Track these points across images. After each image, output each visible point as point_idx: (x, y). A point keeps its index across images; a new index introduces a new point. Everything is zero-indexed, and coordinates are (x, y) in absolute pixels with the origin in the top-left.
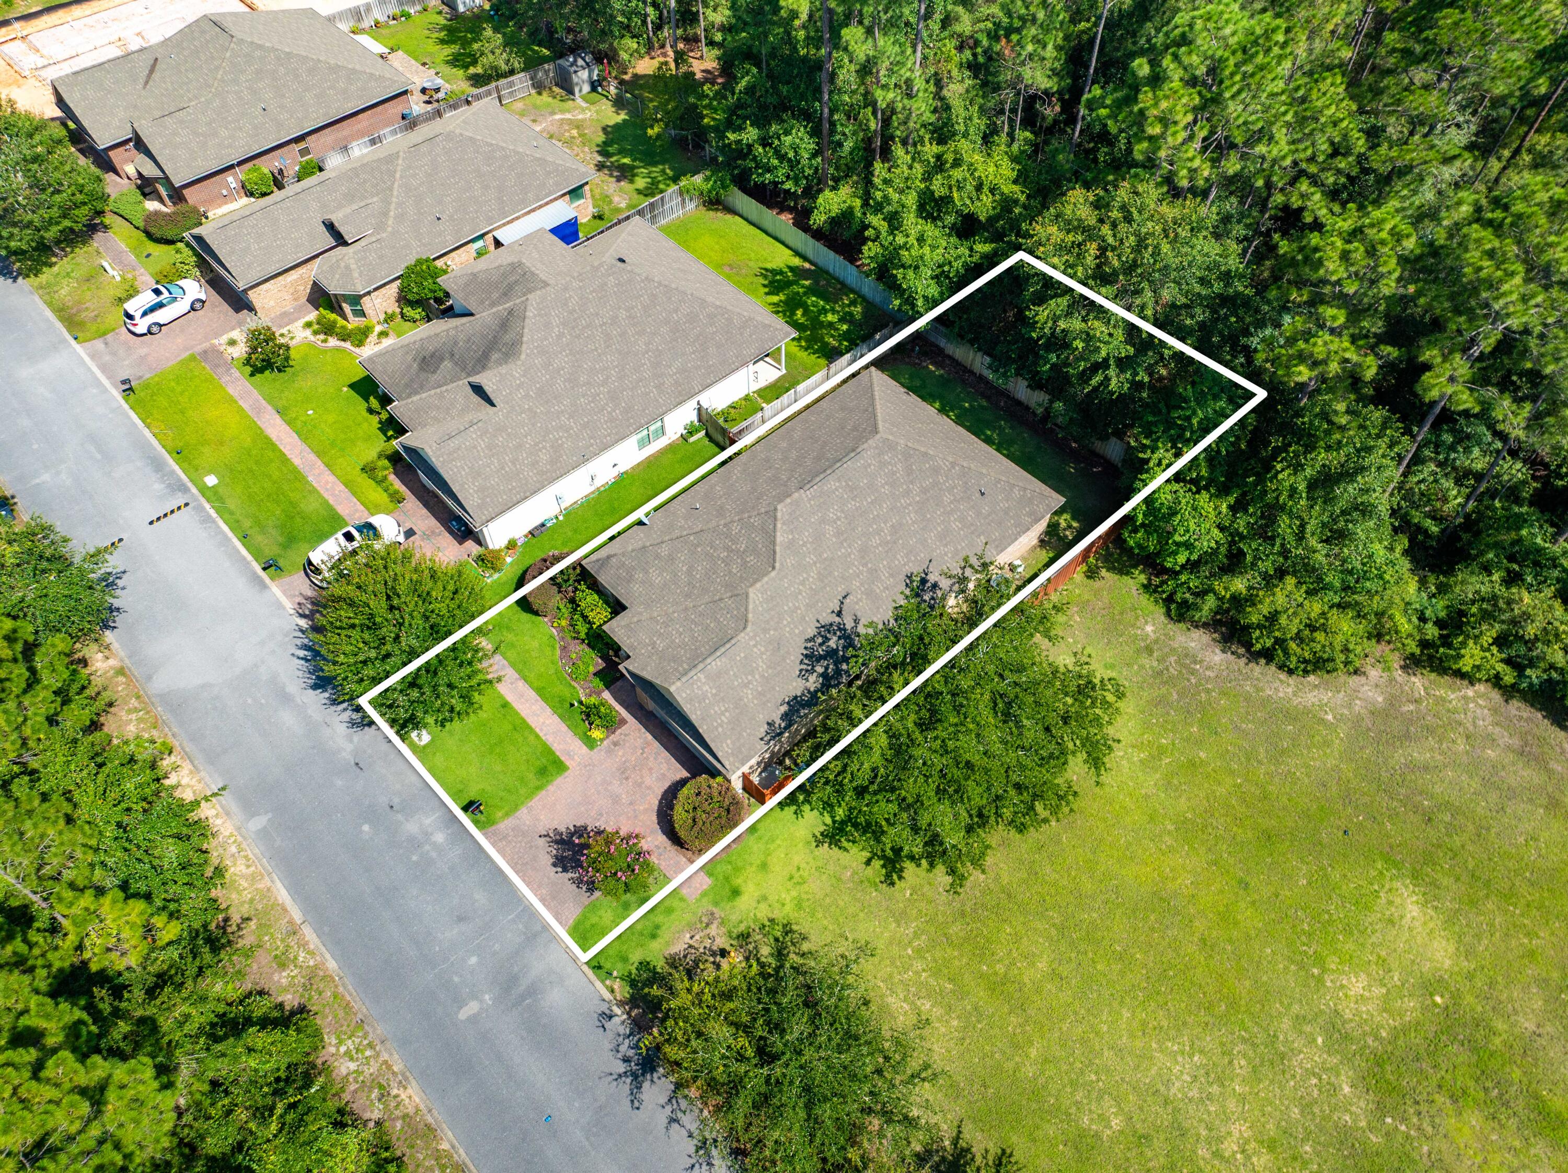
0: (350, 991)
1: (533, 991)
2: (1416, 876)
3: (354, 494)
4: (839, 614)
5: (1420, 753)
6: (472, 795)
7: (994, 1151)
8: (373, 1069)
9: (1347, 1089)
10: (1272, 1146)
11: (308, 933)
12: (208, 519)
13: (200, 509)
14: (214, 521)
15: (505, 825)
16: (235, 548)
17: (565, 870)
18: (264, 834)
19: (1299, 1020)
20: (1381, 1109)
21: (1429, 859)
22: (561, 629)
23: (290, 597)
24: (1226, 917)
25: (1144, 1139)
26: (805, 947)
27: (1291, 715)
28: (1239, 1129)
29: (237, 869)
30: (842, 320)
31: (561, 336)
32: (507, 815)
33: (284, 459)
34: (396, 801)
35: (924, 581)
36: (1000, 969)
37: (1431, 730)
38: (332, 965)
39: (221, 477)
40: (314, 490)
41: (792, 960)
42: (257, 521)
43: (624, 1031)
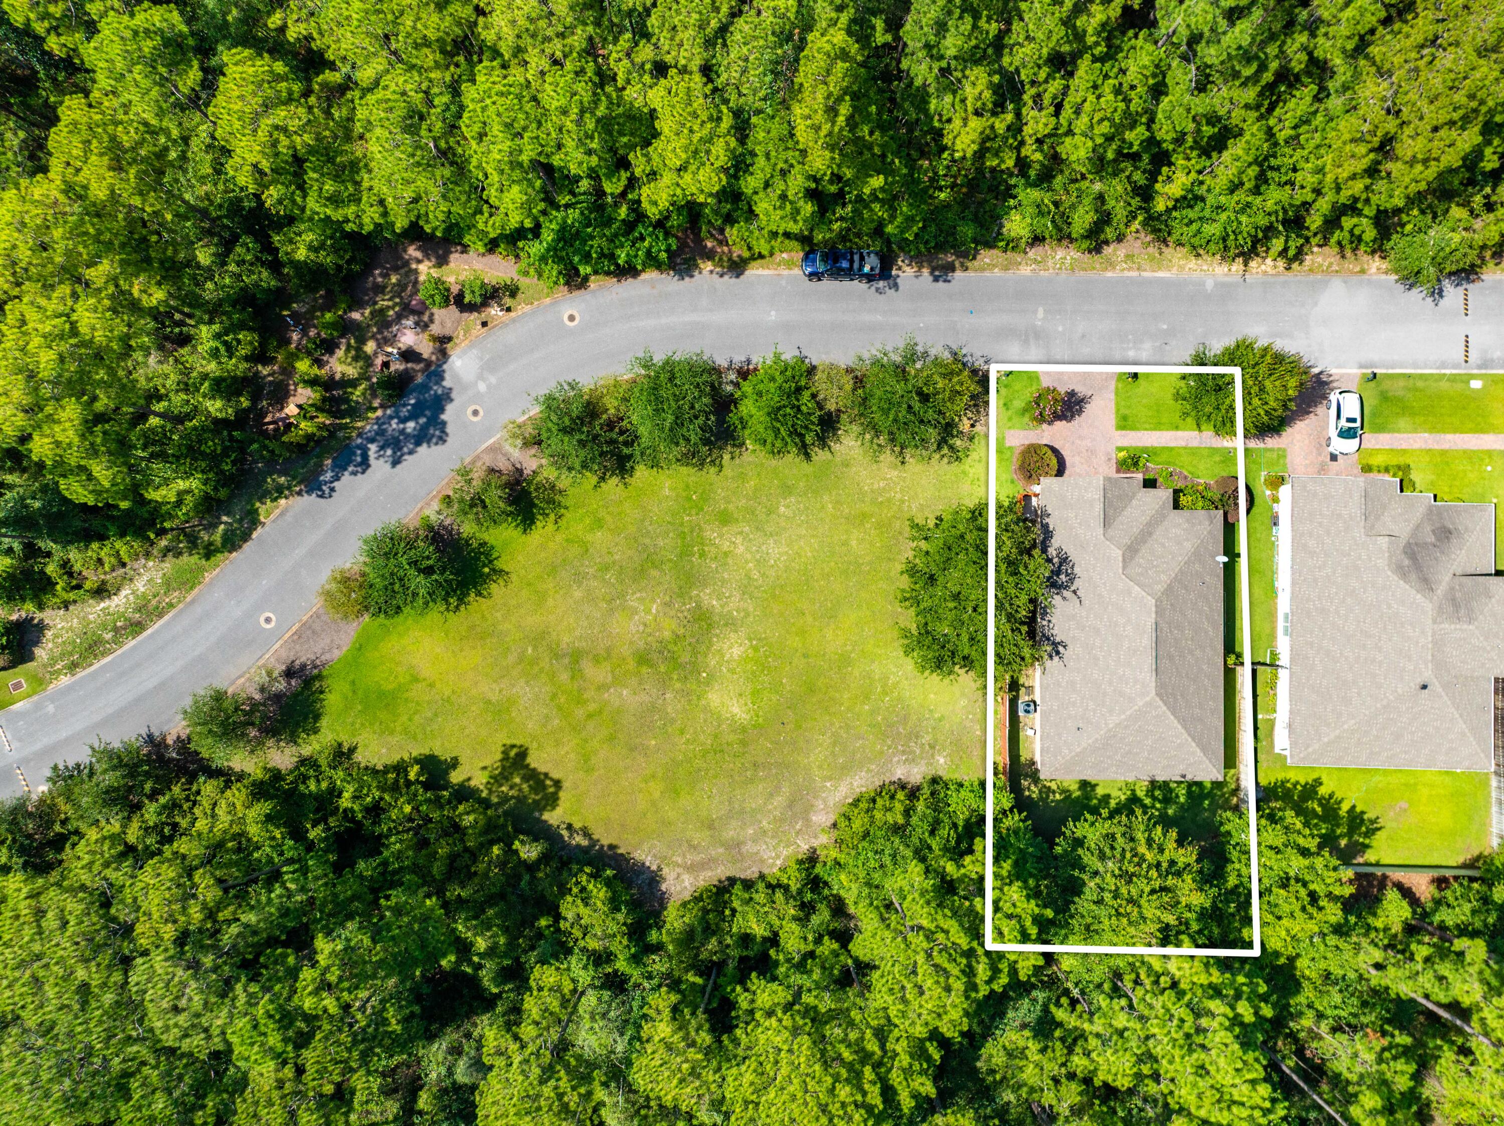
0: (1091, 274)
1: (1026, 342)
2: (744, 730)
4: (1075, 592)
5: (779, 801)
6: (1140, 380)
7: (814, 458)
8: (1050, 263)
9: (715, 603)
10: (726, 554)
11: (1134, 274)
12: (1443, 365)
13: (1456, 366)
14: (1439, 369)
15: (1112, 385)
16: (1407, 368)
17: (1067, 393)
18: (1202, 284)
19: (747, 615)
20: (699, 607)
21: (743, 743)
22: (1199, 484)
23: (1342, 376)
24: (802, 632)
25: (769, 513)
26: (946, 460)
27: (845, 769)
28: (741, 549)
29: (1193, 263)
31: (1389, 607)
32: (1117, 389)
33: (1455, 431)
34: (1167, 348)
35: (1058, 653)
36: (868, 526)
37: (782, 820)
38: (1109, 274)
39: (1474, 391)
40: (1415, 431)
41: (945, 450)
42: (1416, 390)
43: (976, 364)
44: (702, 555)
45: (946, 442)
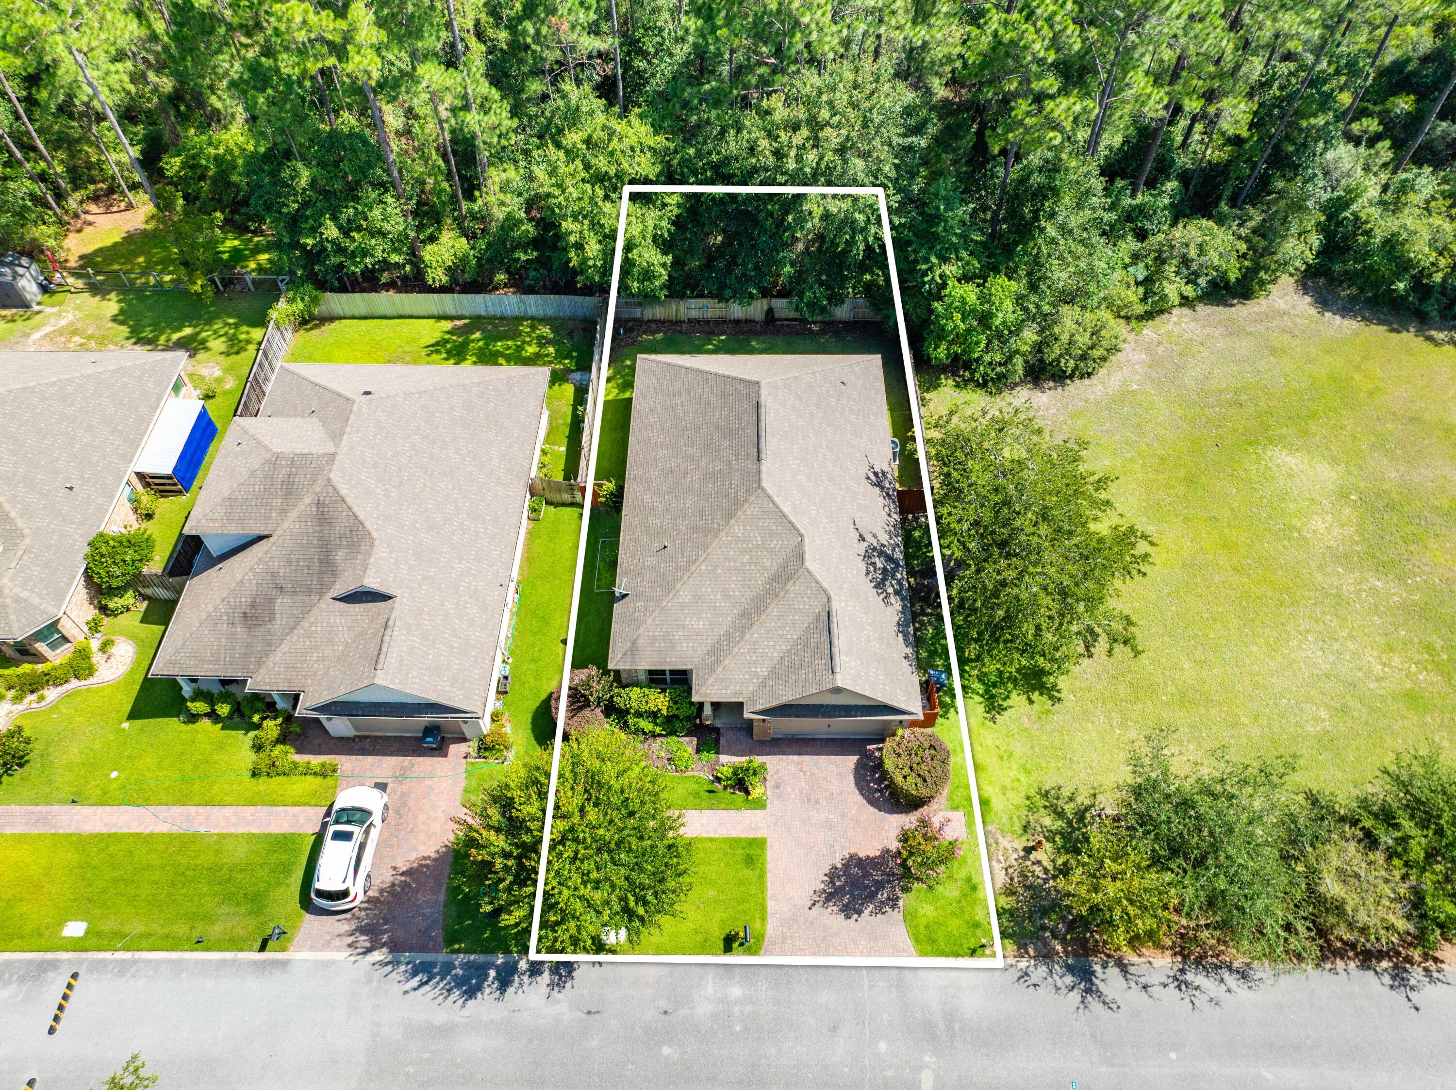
1: (950, 1017)
2: (1270, 441)
3: (274, 804)
4: (863, 540)
5: (1194, 372)
6: (718, 935)
9: (1379, 584)
10: (1390, 649)
13: (99, 965)
14: (135, 962)
15: (771, 928)
16: (197, 962)
17: (859, 913)
20: (1401, 580)
21: (1264, 426)
23: (327, 946)
24: (1229, 547)
25: (1344, 710)
26: (1066, 793)
27: (1117, 401)
30: (541, 345)
32: (763, 919)
34: (663, 1004)
35: (875, 475)
36: (1171, 689)
37: (1183, 354)
39: (84, 917)
40: (222, 837)
41: (1069, 809)
42: (192, 918)
43: (1043, 970)
44: (1429, 648)
45: (1069, 823)
